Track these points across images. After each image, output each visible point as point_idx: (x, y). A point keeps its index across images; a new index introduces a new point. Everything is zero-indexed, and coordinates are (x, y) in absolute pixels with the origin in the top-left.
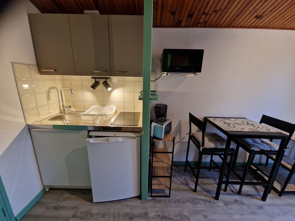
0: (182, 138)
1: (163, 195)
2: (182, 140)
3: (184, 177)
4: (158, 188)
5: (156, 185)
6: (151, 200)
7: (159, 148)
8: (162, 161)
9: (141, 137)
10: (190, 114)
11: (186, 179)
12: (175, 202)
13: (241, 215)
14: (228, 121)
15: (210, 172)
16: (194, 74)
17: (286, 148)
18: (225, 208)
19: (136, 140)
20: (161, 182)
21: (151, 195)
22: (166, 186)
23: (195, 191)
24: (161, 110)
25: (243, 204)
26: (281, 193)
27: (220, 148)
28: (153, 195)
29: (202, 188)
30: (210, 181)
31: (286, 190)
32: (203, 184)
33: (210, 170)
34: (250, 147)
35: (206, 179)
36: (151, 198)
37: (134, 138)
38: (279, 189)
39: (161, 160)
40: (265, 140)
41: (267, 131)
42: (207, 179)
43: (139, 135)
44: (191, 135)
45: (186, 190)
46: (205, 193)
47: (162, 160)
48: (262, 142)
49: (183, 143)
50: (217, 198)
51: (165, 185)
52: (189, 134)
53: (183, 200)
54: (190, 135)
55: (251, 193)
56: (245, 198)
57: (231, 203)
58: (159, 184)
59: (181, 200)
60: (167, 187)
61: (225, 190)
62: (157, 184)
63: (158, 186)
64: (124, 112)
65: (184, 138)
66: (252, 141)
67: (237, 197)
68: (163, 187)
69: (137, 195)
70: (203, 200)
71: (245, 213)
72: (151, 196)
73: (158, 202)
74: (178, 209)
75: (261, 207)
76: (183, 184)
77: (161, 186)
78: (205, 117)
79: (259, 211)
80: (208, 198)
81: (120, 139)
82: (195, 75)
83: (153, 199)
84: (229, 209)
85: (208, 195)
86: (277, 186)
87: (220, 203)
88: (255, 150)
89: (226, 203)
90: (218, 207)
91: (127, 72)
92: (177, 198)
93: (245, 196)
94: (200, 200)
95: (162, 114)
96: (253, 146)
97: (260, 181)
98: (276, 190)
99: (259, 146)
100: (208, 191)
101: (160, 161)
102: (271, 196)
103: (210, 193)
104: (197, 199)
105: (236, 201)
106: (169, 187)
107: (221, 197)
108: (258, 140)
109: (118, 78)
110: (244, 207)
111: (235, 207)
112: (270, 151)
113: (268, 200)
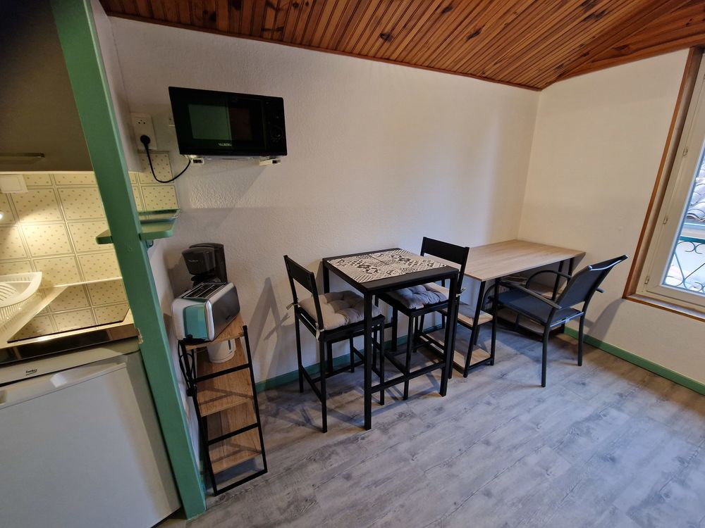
0: (282, 317)
1: (252, 473)
2: (282, 324)
3: (298, 409)
4: (233, 464)
5: (224, 460)
6: (217, 504)
7: (223, 361)
8: (229, 394)
9: (140, 350)
10: (286, 257)
11: (304, 411)
12: (280, 478)
13: (411, 439)
14: (366, 261)
15: (353, 374)
16: (271, 161)
17: (460, 292)
18: (384, 438)
19: (124, 364)
20: (239, 446)
21: (215, 489)
22: (253, 451)
23: (324, 429)
24: (204, 260)
25: (413, 415)
26: (465, 372)
27: (357, 321)
28: (219, 488)
29: (338, 417)
30: (353, 395)
31: (472, 362)
32: (341, 407)
33: (353, 371)
34: (409, 305)
35: (346, 392)
36: (217, 497)
37: (116, 360)
38: (463, 365)
39: (225, 392)
40: (431, 285)
41: (429, 268)
42: (349, 393)
43: (131, 347)
44: (299, 306)
45: (304, 437)
46: (346, 425)
47: (228, 390)
48: (428, 289)
49: (286, 329)
50: (367, 426)
51: (249, 449)
52: (293, 307)
53: (300, 463)
54: (296, 307)
55: (423, 390)
56: (416, 403)
57: (392, 424)
58: (235, 453)
59: (295, 466)
60: (256, 451)
61: (382, 402)
62: (228, 456)
63: (232, 458)
64: (83, 285)
65: (286, 318)
66: (412, 290)
67: (403, 407)
68: (245, 456)
69: (170, 513)
70: (342, 443)
71: (416, 433)
72: (216, 493)
73: (237, 499)
74: (287, 492)
75: (440, 410)
76: (298, 424)
77: (238, 455)
78: (323, 259)
79: (439, 417)
80: (350, 435)
81: (57, 380)
82: (274, 162)
83: (221, 499)
84: (390, 438)
85: (353, 426)
86: (459, 359)
87: (374, 434)
88: (417, 308)
89: (385, 429)
90: (371, 442)
91: (43, 155)
92: (285, 466)
93: (415, 398)
94: (335, 445)
95: (212, 270)
96: (413, 300)
97: (437, 361)
98: (458, 368)
99: (422, 299)
100: (350, 419)
101: (223, 394)
102: (453, 382)
103: (355, 421)
104: (330, 446)
105: (401, 415)
106: (259, 448)
107: (374, 420)
108: (421, 288)
109: (26, 178)
110: (415, 421)
111: (401, 428)
112: (440, 303)
113: (450, 391)
